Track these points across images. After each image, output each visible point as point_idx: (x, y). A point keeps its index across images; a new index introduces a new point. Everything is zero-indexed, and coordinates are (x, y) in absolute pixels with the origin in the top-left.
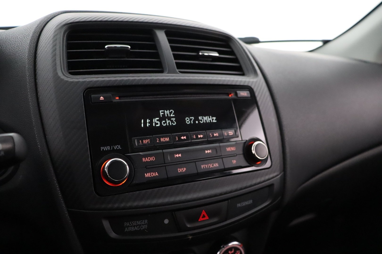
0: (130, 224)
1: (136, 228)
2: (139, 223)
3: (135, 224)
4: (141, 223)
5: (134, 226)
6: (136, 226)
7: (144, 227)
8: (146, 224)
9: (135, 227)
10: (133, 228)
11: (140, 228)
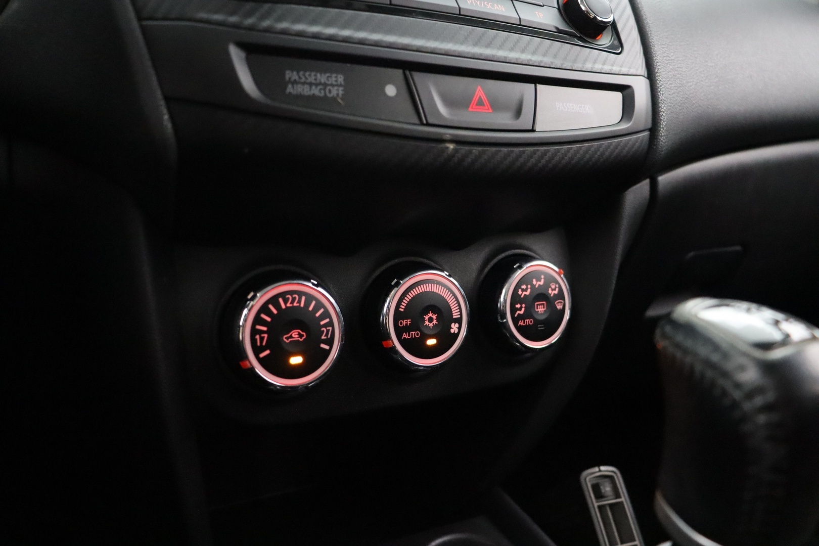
0: (300, 78)
1: (315, 91)
2: (322, 78)
3: (311, 79)
4: (328, 80)
5: (311, 84)
6: (317, 85)
7: (334, 92)
8: (341, 85)
9: (314, 87)
10: (306, 87)
11: (325, 93)
